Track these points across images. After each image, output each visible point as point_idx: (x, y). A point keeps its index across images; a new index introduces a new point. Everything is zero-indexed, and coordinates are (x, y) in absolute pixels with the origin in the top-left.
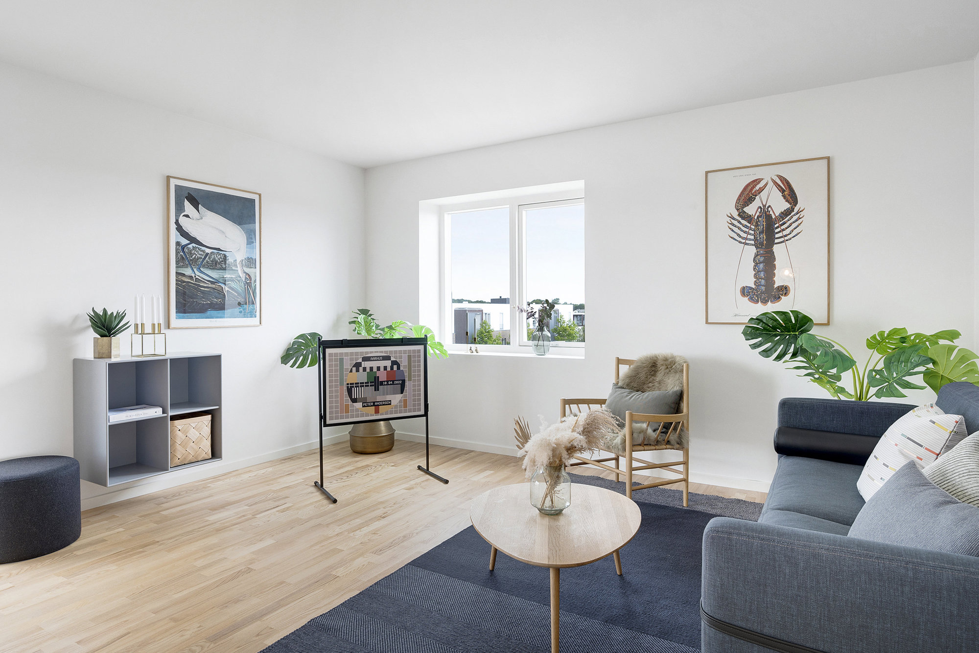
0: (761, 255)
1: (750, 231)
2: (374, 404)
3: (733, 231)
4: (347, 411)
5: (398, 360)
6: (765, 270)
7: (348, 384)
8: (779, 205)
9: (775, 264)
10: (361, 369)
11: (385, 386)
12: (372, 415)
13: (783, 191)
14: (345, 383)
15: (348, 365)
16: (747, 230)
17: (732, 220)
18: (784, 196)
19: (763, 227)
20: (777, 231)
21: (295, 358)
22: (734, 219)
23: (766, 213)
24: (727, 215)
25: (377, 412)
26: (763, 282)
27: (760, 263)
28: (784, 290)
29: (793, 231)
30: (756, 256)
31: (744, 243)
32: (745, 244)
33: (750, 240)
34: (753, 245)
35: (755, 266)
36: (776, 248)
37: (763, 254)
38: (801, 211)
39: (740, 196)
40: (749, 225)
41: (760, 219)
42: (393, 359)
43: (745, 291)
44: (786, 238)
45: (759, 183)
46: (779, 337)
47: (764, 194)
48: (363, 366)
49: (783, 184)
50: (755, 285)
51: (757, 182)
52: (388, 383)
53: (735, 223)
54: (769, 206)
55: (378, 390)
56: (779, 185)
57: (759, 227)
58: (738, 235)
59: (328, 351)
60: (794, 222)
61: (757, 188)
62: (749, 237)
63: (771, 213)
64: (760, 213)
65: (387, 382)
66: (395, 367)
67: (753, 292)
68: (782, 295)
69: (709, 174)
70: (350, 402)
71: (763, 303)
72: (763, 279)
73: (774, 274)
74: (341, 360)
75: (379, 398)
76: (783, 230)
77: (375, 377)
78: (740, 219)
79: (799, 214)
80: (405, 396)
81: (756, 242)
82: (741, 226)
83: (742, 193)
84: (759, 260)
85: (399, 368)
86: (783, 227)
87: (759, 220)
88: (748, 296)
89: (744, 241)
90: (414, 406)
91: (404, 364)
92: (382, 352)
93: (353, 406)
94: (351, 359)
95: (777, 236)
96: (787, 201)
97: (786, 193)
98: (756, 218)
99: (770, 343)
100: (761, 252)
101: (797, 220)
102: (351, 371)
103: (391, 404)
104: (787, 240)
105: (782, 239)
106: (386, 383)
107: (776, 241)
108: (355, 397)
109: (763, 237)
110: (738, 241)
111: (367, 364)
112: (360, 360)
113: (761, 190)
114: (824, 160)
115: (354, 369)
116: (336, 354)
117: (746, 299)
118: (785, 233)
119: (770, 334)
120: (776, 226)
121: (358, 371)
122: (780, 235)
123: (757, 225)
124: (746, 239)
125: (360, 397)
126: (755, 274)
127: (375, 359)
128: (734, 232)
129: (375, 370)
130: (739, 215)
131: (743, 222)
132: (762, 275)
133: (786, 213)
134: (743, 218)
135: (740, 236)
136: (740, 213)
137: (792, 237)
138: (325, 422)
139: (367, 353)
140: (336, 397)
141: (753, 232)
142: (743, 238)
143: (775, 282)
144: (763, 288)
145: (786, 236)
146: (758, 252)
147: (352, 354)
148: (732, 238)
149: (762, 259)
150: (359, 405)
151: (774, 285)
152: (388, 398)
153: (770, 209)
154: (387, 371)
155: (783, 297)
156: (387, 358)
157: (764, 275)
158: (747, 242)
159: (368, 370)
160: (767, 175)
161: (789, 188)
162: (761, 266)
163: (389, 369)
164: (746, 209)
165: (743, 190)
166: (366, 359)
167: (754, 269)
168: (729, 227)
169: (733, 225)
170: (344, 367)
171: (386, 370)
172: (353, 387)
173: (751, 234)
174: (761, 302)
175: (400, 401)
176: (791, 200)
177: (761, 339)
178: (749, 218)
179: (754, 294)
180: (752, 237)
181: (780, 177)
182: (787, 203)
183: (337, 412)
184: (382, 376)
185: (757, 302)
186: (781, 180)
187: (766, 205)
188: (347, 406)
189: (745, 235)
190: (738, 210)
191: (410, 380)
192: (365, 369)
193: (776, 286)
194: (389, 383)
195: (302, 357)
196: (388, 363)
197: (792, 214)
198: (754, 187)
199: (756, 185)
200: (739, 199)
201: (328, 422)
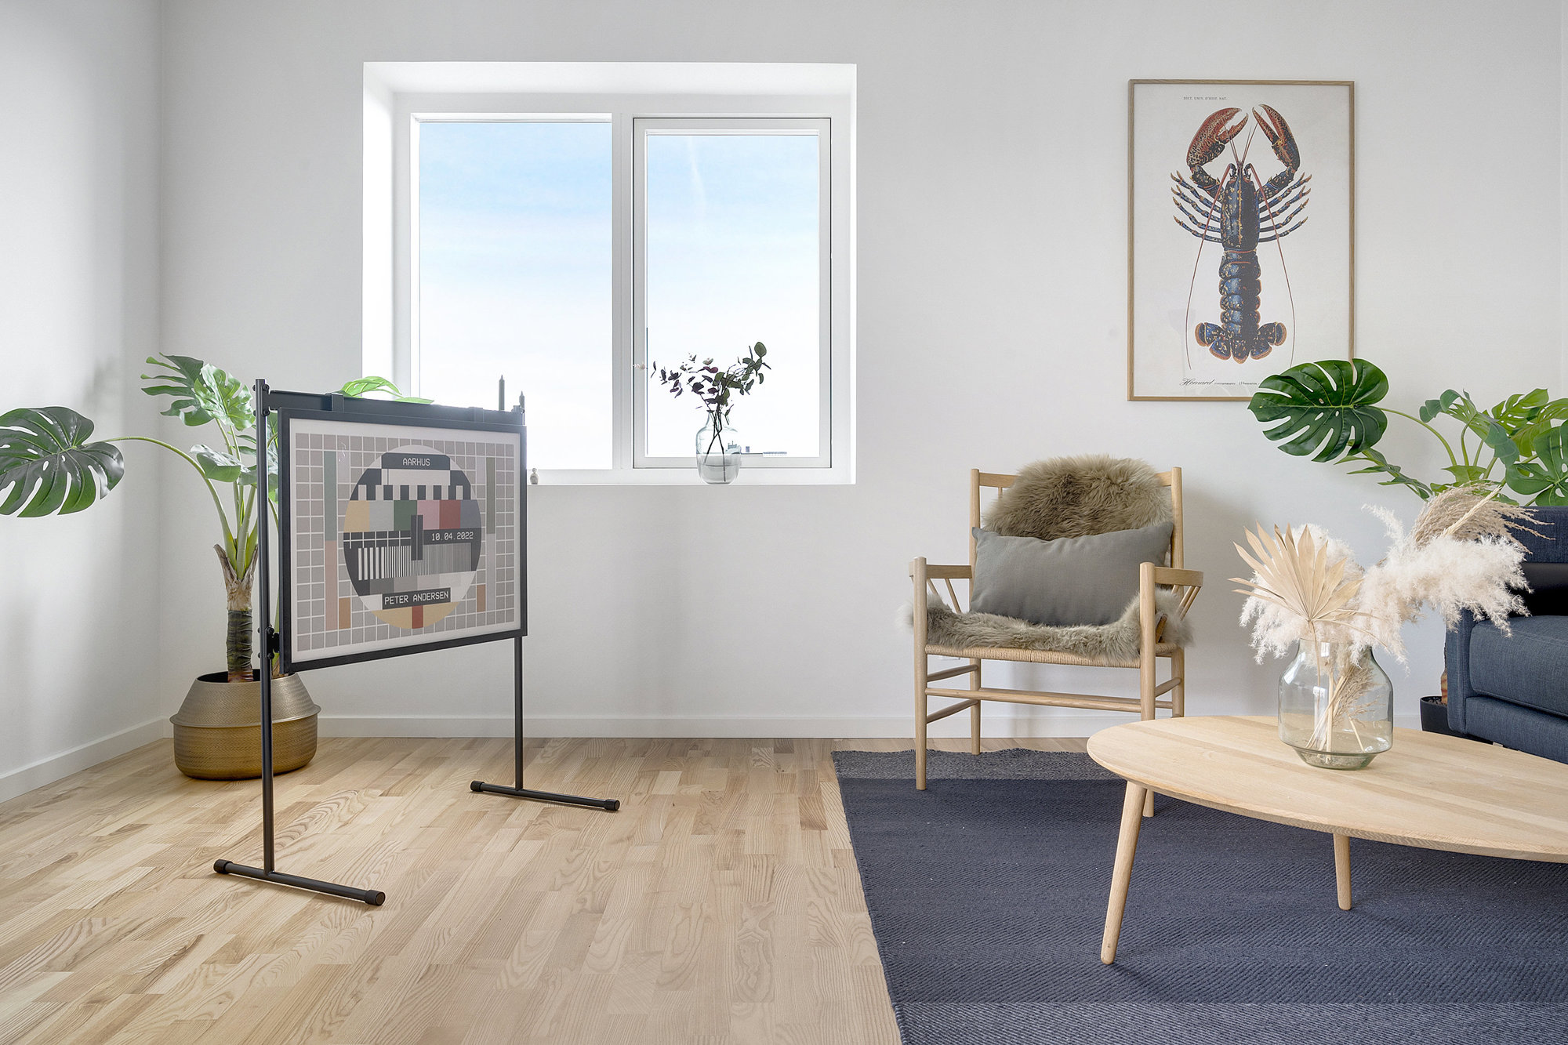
0: (1234, 262)
1: (1215, 213)
2: (410, 599)
3: (1182, 209)
4: (345, 624)
5: (465, 471)
6: (1240, 293)
7: (346, 536)
8: (1266, 166)
9: (1259, 281)
10: (379, 490)
11: (437, 546)
12: (406, 634)
13: (1273, 138)
14: (340, 533)
15: (346, 477)
16: (1209, 210)
17: (1180, 186)
18: (1276, 148)
19: (1238, 207)
20: (1262, 215)
21: (13, 484)
22: (1184, 184)
23: (1242, 179)
24: (1172, 176)
25: (417, 622)
26: (1237, 315)
27: (1232, 277)
28: (1276, 333)
29: (1291, 218)
30: (1225, 262)
31: (1201, 236)
32: (1206, 238)
33: (1213, 230)
34: (1216, 240)
35: (1223, 283)
36: (1261, 250)
37: (1238, 260)
38: (1305, 181)
39: (1196, 139)
40: (1212, 200)
41: (1232, 190)
42: (454, 466)
43: (1205, 334)
44: (1280, 231)
45: (1231, 116)
46: (1322, 414)
47: (1239, 140)
48: (384, 482)
49: (1274, 124)
50: (1223, 321)
51: (1227, 114)
52: (442, 536)
53: (1187, 192)
54: (1249, 166)
55: (420, 558)
56: (1267, 126)
57: (1231, 206)
58: (1192, 218)
59: (298, 427)
60: (1293, 201)
61: (1228, 126)
62: (1212, 223)
63: (1253, 179)
64: (1232, 177)
65: (442, 532)
66: (459, 489)
67: (1218, 335)
68: (1272, 342)
69: (1138, 88)
70: (352, 594)
71: (1238, 357)
72: (1237, 310)
73: (1258, 302)
74: (331, 458)
75: (424, 582)
76: (1274, 215)
77: (414, 517)
78: (1195, 186)
79: (1302, 186)
80: (481, 577)
81: (1225, 236)
82: (1197, 201)
83: (1199, 132)
84: (1230, 272)
85: (467, 494)
86: (1274, 209)
87: (1230, 192)
88: (1210, 343)
89: (1201, 231)
90: (500, 605)
91: (478, 481)
92: (427, 443)
93: (360, 605)
94: (356, 459)
95: (1263, 225)
96: (1281, 158)
97: (1279, 142)
98: (1224, 186)
99: (1309, 426)
100: (1234, 255)
101: (1297, 198)
102: (355, 496)
103: (448, 600)
104: (1281, 235)
105: (1271, 233)
106: (438, 537)
107: (1262, 235)
108: (366, 578)
109: (1238, 226)
110: (1190, 230)
111: (394, 478)
112: (377, 464)
113: (1235, 131)
114: (1344, 87)
115: (363, 490)
116: (316, 439)
117: (1207, 348)
118: (1278, 220)
119: (1303, 409)
120: (1261, 205)
121: (371, 496)
122: (1268, 224)
123: (1226, 202)
124: (1206, 227)
125: (377, 577)
126: (1223, 300)
127: (413, 462)
128: (1185, 211)
129: (413, 495)
130: (1194, 178)
131: (1202, 192)
132: (1236, 301)
133: (1279, 183)
134: (1202, 185)
135: (1195, 222)
136: (1195, 174)
137: (1291, 231)
138: (287, 656)
139: (394, 442)
140: (317, 574)
141: (1218, 215)
142: (1202, 226)
143: (1259, 317)
144: (1238, 328)
145: (1278, 227)
146: (1227, 255)
147: (356, 441)
148: (1180, 223)
149: (1235, 270)
150: (373, 602)
151: (1258, 322)
152: (444, 580)
153: (1250, 171)
154: (442, 502)
155: (1273, 347)
156: (439, 462)
157: (1240, 303)
158: (1209, 233)
159: (397, 496)
160: (1247, 102)
161: (1285, 133)
162: (1234, 283)
163: (445, 496)
164: (1206, 167)
165: (1201, 128)
166: (393, 461)
167: (1221, 289)
168: (1174, 200)
169: (1183, 197)
170: (337, 483)
171: (440, 498)
172: (359, 545)
173: (1214, 219)
174: (1234, 355)
175: (470, 593)
176: (1288, 157)
177: (1289, 418)
178: (1211, 185)
179: (1222, 340)
180: (1218, 225)
181: (1269, 110)
182: (1281, 162)
183: (318, 624)
184: (430, 516)
185: (1226, 356)
186: (1271, 117)
187: (1243, 162)
188: (345, 603)
189: (1203, 220)
190: (1192, 167)
191: (491, 530)
192: (388, 491)
193: (1261, 324)
194: (448, 536)
195: (40, 481)
196: (442, 478)
197: (1290, 185)
198: (1221, 125)
199: (1226, 121)
200: (1193, 145)
201: (297, 656)
